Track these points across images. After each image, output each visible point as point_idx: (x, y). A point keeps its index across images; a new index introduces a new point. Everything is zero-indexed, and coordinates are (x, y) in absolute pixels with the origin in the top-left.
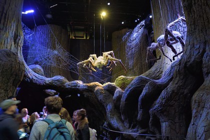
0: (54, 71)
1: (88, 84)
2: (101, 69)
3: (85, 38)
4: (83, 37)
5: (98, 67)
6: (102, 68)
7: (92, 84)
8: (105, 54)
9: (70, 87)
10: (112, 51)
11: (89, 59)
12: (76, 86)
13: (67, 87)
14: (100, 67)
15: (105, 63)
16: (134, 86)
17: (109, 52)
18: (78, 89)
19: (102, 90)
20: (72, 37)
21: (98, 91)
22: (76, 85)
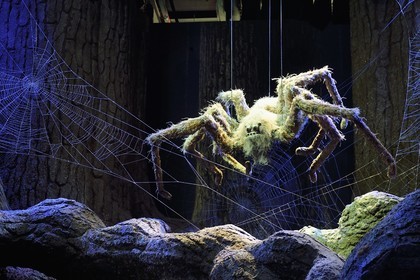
0: (61, 180)
1: (182, 237)
2: (263, 161)
3: (222, 17)
4: (214, 14)
5: (248, 150)
6: (268, 154)
7: (203, 234)
8: (287, 83)
9: (102, 250)
10: (325, 70)
11: (207, 114)
12: (129, 246)
13: (92, 251)
14: (256, 152)
15: (281, 131)
16: (388, 245)
17: (308, 75)
18: (135, 259)
19: (244, 263)
20: (162, 18)
21: (224, 268)
22: (132, 240)
